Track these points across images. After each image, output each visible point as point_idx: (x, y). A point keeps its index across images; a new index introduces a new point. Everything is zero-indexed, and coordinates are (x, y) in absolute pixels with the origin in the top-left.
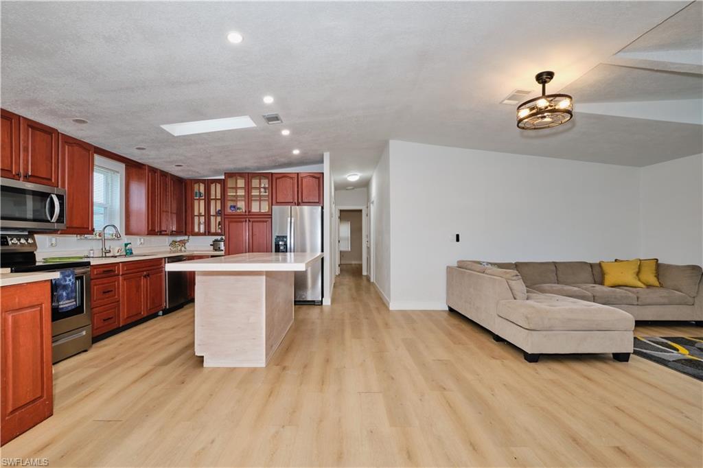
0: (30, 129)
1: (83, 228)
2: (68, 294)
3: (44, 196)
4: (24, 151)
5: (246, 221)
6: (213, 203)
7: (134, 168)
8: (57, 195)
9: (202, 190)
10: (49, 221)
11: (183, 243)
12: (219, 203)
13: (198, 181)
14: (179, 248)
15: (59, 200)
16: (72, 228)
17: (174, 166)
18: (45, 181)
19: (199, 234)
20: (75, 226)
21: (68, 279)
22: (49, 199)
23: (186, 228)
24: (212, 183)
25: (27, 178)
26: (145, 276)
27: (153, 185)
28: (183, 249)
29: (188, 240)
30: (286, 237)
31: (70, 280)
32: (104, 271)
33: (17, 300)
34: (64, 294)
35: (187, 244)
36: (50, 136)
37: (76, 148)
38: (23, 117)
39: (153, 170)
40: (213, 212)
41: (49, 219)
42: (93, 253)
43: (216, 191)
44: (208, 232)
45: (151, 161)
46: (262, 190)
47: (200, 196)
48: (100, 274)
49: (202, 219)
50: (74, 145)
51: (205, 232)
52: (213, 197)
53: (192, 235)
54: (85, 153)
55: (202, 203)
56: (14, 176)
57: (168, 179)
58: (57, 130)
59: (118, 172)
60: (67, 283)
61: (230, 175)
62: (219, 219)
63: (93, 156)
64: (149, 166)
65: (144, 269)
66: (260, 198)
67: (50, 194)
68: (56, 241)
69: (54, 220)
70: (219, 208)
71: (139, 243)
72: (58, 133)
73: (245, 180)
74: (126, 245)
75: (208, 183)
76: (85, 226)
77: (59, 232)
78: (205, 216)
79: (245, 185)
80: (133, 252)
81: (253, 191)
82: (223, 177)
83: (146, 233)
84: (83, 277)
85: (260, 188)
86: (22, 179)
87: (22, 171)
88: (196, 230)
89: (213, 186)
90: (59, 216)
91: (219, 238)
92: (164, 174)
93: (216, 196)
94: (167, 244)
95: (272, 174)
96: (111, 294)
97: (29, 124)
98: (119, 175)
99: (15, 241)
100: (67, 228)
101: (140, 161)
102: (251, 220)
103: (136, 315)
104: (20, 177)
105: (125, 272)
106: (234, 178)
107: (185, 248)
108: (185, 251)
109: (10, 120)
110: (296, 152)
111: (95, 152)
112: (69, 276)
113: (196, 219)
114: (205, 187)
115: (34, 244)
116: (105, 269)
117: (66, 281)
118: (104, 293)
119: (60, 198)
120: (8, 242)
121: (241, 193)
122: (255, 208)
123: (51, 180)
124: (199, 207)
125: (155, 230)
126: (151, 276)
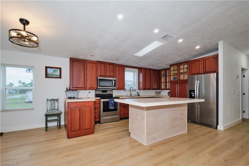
0: (109, 65)
3: (111, 80)
5: (178, 84)
6: (167, 77)
7: (140, 69)
11: (160, 92)
13: (163, 70)
14: (158, 94)
15: (114, 81)
16: (119, 88)
17: (151, 66)
21: (112, 101)
24: (167, 70)
27: (145, 73)
29: (161, 92)
30: (194, 90)
34: (111, 105)
35: (161, 93)
36: (113, 66)
37: (120, 67)
38: (107, 62)
39: (145, 69)
40: (168, 81)
41: (112, 86)
43: (169, 73)
44: (166, 89)
46: (185, 69)
47: (164, 75)
49: (164, 84)
51: (165, 88)
52: (168, 75)
53: (162, 90)
54: (122, 68)
55: (164, 78)
57: (151, 71)
59: (136, 71)
61: (171, 66)
63: (125, 68)
64: (143, 68)
66: (184, 73)
68: (118, 92)
72: (116, 64)
73: (178, 66)
74: (138, 93)
76: (122, 88)
79: (178, 68)
81: (181, 70)
82: (169, 67)
83: (143, 89)
86: (107, 77)
87: (107, 75)
88: (162, 88)
92: (150, 69)
94: (154, 93)
95: (189, 61)
96: (126, 107)
100: (117, 88)
101: (141, 67)
102: (180, 83)
106: (173, 66)
108: (160, 95)
109: (105, 64)
110: (198, 47)
113: (162, 84)
114: (165, 72)
115: (112, 92)
118: (124, 106)
120: (107, 92)
121: (176, 72)
122: (182, 77)
123: (113, 76)
124: (163, 80)
125: (146, 88)
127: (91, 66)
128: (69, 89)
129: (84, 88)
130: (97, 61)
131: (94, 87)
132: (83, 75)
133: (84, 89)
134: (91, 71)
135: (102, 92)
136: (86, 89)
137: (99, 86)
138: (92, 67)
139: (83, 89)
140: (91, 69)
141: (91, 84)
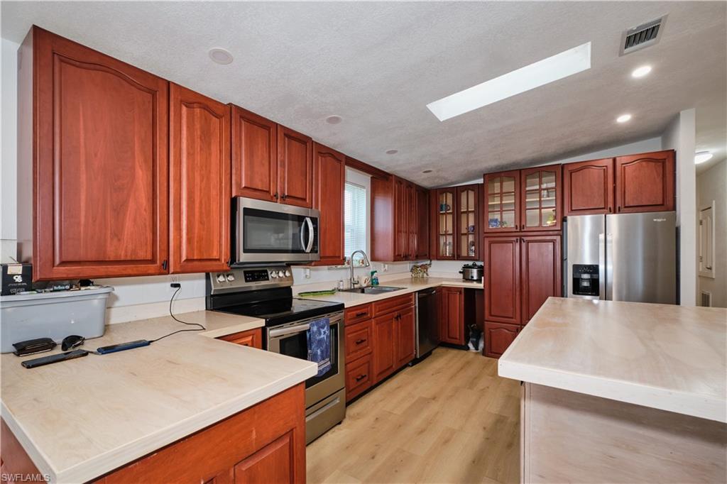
0: (286, 139)
1: (335, 258)
2: (322, 352)
3: (300, 219)
4: (281, 166)
5: (517, 241)
6: (464, 218)
7: (381, 180)
8: (311, 218)
9: (450, 202)
10: (303, 252)
11: (425, 267)
12: (471, 217)
13: (444, 190)
14: (421, 275)
15: (313, 223)
16: (325, 258)
17: (421, 172)
18: (299, 202)
19: (444, 258)
20: (327, 255)
21: (322, 331)
22: (304, 223)
23: (429, 250)
24: (463, 192)
25: (285, 199)
26: (397, 318)
27: (399, 200)
28: (425, 275)
29: (430, 264)
30: (596, 266)
31: (325, 332)
32: (358, 315)
33: (254, 435)
34: (319, 352)
35: (430, 270)
36: (304, 146)
37: (329, 158)
38: (280, 125)
39: (400, 181)
40: (464, 229)
41: (304, 249)
42: (343, 285)
43: (468, 201)
44: (456, 256)
45: (398, 169)
46: (545, 193)
47: (447, 210)
48: (354, 318)
49: (450, 239)
50: (327, 155)
51: (453, 255)
52: (464, 209)
53: (438, 259)
54: (337, 165)
55: (450, 218)
56: (272, 197)
57: (413, 191)
58: (311, 138)
59: (364, 187)
60: (322, 336)
61: (491, 176)
62: (471, 238)
63: (345, 169)
64: (395, 176)
65: (394, 309)
66: (541, 206)
67: (305, 217)
68: (310, 274)
69: (308, 250)
70: (471, 223)
71: (383, 270)
72: (313, 141)
73: (515, 181)
74: (372, 273)
75: (457, 192)
76: (337, 255)
77: (313, 264)
78: (453, 234)
79: (515, 188)
80: (379, 281)
81: (528, 196)
82: (481, 181)
83: (392, 259)
84: (337, 324)
85: (540, 190)
86: (279, 200)
87: (279, 191)
88: (441, 252)
89: (464, 196)
90: (314, 243)
91: (470, 263)
92: (410, 185)
93: (468, 209)
94: (409, 269)
95: (563, 166)
96: (364, 344)
97: (286, 132)
98: (365, 190)
99: (274, 275)
100: (321, 258)
101: (387, 170)
102: (525, 239)
103: (389, 369)
104: (277, 199)
105: (377, 314)
106: (498, 180)
107: (427, 275)
109: (269, 129)
110: (624, 119)
111: (347, 164)
112: (323, 327)
113: (442, 239)
114: (453, 197)
115: (291, 277)
116: (359, 312)
117: (320, 334)
118: (358, 343)
119: (314, 221)
120: (267, 275)
121: (510, 200)
122: (532, 221)
123: (305, 200)
124: (447, 224)
125: (400, 256)
126: (402, 317)
127: (198, 126)
128: (19, 279)
129: (153, 261)
130: (230, 104)
131: (215, 255)
132: (142, 176)
133: (152, 268)
134: (198, 158)
135: (246, 281)
136: (165, 269)
137: (246, 251)
138: (206, 136)
139: (142, 267)
140: (198, 142)
141: (201, 239)
